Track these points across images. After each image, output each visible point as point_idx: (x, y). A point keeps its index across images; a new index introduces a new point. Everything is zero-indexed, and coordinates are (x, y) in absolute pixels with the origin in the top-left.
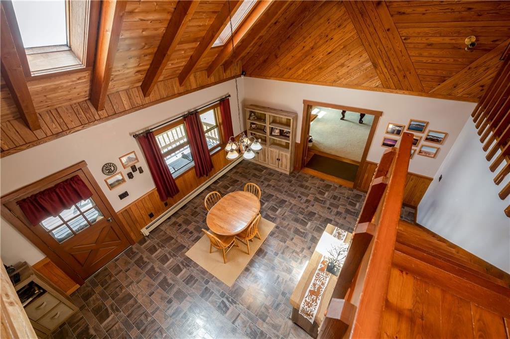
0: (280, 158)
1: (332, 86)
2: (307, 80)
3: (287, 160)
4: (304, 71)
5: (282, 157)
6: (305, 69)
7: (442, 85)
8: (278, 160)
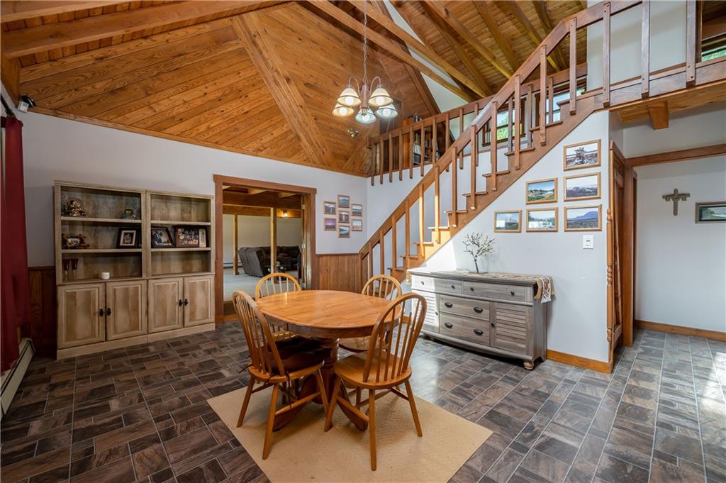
0: (187, 296)
1: (257, 156)
2: (217, 143)
3: (206, 294)
4: (209, 128)
5: (193, 293)
6: (212, 126)
7: (348, 162)
8: (183, 303)
